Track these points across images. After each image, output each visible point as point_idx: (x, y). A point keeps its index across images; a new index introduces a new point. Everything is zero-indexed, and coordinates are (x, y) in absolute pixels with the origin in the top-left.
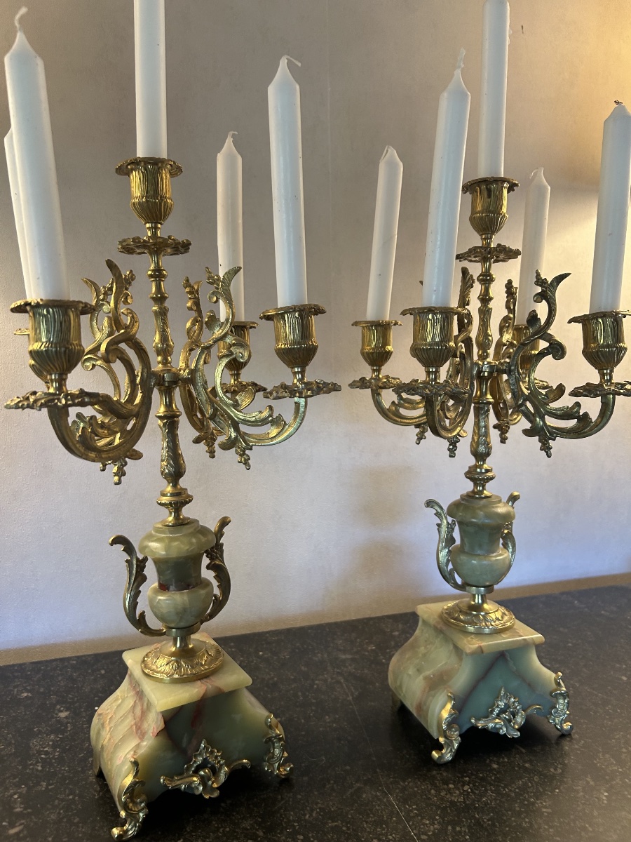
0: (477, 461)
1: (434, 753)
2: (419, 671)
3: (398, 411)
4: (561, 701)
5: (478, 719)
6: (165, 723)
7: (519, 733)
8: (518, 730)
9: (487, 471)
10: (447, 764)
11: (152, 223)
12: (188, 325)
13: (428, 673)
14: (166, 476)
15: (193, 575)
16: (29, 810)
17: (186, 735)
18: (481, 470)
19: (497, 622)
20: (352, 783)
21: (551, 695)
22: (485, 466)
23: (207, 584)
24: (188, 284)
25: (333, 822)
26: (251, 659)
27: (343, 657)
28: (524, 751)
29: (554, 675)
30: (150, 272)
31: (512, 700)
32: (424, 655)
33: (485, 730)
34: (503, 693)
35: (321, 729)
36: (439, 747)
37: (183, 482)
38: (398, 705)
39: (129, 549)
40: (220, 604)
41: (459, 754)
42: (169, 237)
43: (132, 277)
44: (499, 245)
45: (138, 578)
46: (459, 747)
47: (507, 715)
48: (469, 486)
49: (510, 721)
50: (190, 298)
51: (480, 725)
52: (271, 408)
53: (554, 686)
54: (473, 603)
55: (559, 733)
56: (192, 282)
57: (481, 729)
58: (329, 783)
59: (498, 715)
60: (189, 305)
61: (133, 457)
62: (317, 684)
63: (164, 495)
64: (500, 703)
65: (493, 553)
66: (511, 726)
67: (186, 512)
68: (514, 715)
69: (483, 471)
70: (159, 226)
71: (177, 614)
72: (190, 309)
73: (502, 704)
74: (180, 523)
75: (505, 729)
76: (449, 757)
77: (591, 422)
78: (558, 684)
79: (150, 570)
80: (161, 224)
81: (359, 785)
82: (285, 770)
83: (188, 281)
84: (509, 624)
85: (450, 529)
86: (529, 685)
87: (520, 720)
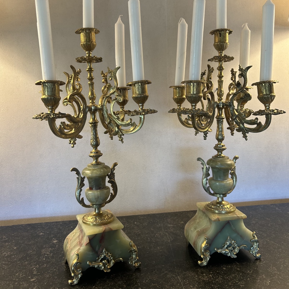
0: (219, 142)
1: (199, 261)
2: (195, 229)
3: (188, 122)
4: (255, 244)
5: (218, 249)
6: (89, 240)
7: (236, 257)
8: (236, 255)
9: (223, 146)
10: (204, 267)
11: (88, 51)
12: (103, 88)
13: (199, 229)
14: (92, 146)
15: (102, 184)
16: (39, 273)
17: (97, 246)
18: (220, 146)
19: (227, 209)
20: (164, 271)
21: (251, 241)
22: (222, 144)
23: (108, 188)
24: (102, 73)
25: (154, 284)
26: (131, 225)
27: (169, 226)
28: (238, 264)
29: (252, 233)
30: (87, 69)
31: (233, 242)
32: (198, 223)
33: (221, 254)
34: (229, 238)
35: (155, 252)
36: (201, 260)
37: (99, 148)
38: (188, 243)
39: (78, 173)
40: (113, 197)
41: (209, 263)
42: (94, 56)
43: (80, 71)
44: (225, 55)
45: (82, 185)
46: (209, 260)
47: (230, 248)
48: (215, 153)
49: (232, 251)
50: (104, 79)
51: (219, 251)
52: (131, 119)
53: (252, 237)
54: (218, 201)
55: (255, 258)
56: (104, 73)
57: (219, 253)
58: (155, 270)
59: (227, 248)
60: (103, 81)
61: (79, 138)
62: (156, 235)
63: (91, 153)
64: (227, 243)
65: (225, 180)
66: (232, 253)
67: (100, 159)
68: (234, 248)
69: (221, 146)
70: (91, 52)
71: (95, 199)
72: (103, 82)
73: (228, 243)
74: (98, 164)
75: (230, 254)
76: (205, 264)
77: (262, 125)
78: (254, 236)
79: (86, 182)
80: (91, 51)
81: (166, 272)
82: (137, 264)
83: (102, 72)
84: (232, 210)
85: (208, 170)
86: (241, 236)
87: (237, 251)
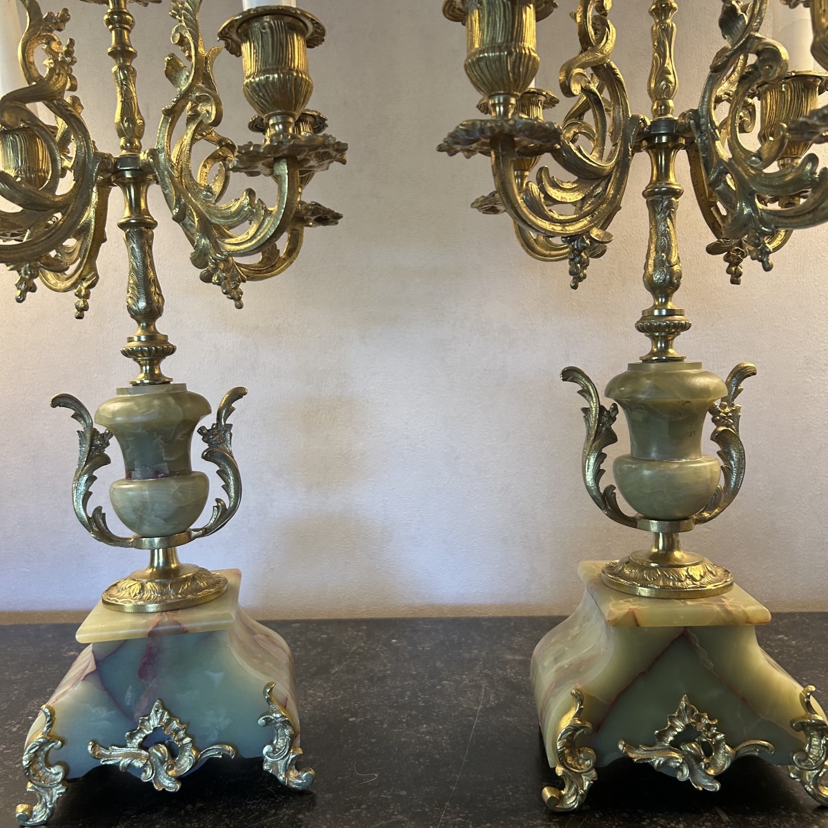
0: (656, 298)
1: (546, 790)
4: (815, 741)
5: (632, 745)
6: (97, 662)
7: (718, 786)
8: (717, 778)
9: (671, 313)
10: (568, 813)
14: (135, 314)
17: (130, 687)
18: (660, 311)
20: (394, 812)
21: (792, 726)
22: (670, 305)
28: (725, 818)
29: (799, 689)
31: (706, 721)
33: (646, 767)
34: (683, 703)
35: (403, 739)
36: (557, 783)
37: (161, 325)
40: (225, 515)
41: (592, 798)
45: (95, 457)
46: (591, 788)
47: (692, 748)
49: (699, 760)
51: (636, 755)
52: (251, 193)
53: (802, 711)
55: (816, 804)
57: (637, 764)
58: (359, 807)
59: (675, 745)
62: (443, 686)
63: (130, 340)
64: (678, 723)
65: (680, 458)
66: (701, 768)
67: (167, 367)
68: (709, 750)
69: (664, 312)
73: (680, 727)
75: (686, 771)
76: (572, 802)
78: (808, 706)
81: (401, 817)
82: (299, 778)
85: (606, 417)
86: (744, 700)
87: (723, 759)
